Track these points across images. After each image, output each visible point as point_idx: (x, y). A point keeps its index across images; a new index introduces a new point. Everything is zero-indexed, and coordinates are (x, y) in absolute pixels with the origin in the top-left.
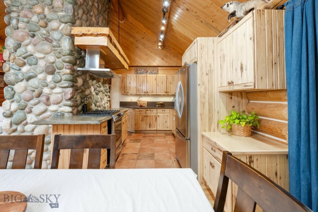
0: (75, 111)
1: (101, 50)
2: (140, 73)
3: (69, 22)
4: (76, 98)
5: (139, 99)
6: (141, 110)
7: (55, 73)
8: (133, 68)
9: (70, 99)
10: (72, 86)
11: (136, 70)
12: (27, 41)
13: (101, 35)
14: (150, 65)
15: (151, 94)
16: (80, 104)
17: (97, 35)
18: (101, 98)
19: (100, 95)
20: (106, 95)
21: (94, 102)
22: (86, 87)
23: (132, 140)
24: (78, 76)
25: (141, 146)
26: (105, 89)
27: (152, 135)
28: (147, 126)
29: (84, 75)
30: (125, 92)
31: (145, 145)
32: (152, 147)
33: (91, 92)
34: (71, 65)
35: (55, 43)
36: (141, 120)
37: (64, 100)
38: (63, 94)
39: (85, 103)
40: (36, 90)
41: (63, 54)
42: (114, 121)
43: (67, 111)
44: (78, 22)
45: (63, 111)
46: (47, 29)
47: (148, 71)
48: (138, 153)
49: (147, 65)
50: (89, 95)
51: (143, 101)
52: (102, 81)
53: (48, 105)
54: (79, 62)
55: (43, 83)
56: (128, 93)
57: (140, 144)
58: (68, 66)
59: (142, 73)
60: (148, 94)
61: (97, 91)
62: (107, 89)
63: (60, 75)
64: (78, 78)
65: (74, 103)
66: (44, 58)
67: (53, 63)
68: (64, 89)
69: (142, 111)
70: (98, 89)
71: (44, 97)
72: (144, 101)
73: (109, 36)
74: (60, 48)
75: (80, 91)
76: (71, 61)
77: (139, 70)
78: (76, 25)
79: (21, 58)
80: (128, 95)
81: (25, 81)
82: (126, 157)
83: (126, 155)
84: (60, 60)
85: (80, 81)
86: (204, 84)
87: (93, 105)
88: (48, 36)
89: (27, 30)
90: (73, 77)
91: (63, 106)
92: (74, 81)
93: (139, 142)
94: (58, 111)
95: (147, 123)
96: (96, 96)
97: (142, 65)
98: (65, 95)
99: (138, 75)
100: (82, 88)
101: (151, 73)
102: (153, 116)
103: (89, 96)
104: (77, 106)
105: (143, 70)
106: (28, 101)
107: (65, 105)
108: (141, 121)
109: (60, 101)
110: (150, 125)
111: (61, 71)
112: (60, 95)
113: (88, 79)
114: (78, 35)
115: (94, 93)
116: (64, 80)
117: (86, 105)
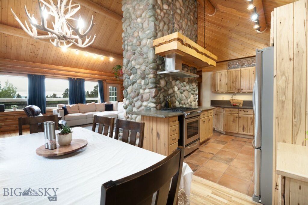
0: (158, 107)
1: (177, 53)
2: (234, 68)
3: (152, 37)
4: (159, 96)
5: (232, 97)
6: (232, 109)
7: (146, 78)
8: (225, 63)
9: (154, 97)
10: (156, 87)
11: (229, 64)
12: (132, 58)
13: (172, 41)
14: (247, 56)
15: (247, 91)
16: (163, 102)
17: (169, 41)
18: (185, 97)
19: (185, 93)
20: (193, 94)
21: (178, 100)
22: (169, 87)
23: (217, 140)
24: (161, 78)
25: (224, 148)
26: (191, 88)
27: (246, 140)
28: (240, 129)
29: (166, 77)
30: (215, 90)
31: (228, 148)
32: (236, 152)
33: (174, 92)
34: (154, 70)
35: (145, 56)
36: (232, 120)
37: (151, 98)
38: (150, 93)
39: (167, 101)
40: (137, 91)
41: (149, 63)
42: (185, 117)
43: (152, 106)
44: (159, 34)
45: (150, 106)
46: (140, 46)
47: (245, 63)
48: (215, 154)
49: (244, 57)
50: (173, 93)
51: (237, 100)
52: (187, 80)
53: (143, 102)
54: (161, 67)
55: (139, 86)
56: (218, 90)
57: (223, 146)
58: (152, 71)
59: (237, 67)
60: (243, 91)
61: (182, 90)
62: (194, 88)
63: (148, 79)
64: (161, 81)
65: (157, 100)
66: (140, 68)
67: (144, 71)
68: (151, 90)
69: (233, 111)
70: (182, 88)
71: (140, 96)
72: (239, 100)
73: (178, 39)
74: (148, 59)
75: (163, 90)
76: (154, 67)
77: (233, 64)
78: (158, 37)
79: (129, 70)
80: (219, 93)
81: (132, 85)
82: (201, 154)
83: (202, 152)
84: (148, 68)
85: (163, 83)
86: (284, 74)
87: (177, 103)
88: (141, 52)
89: (132, 51)
90: (156, 80)
91: (150, 103)
92: (157, 83)
93: (223, 144)
94: (148, 106)
95: (239, 126)
96: (181, 94)
97: (236, 58)
98: (151, 94)
99: (230, 70)
100: (165, 88)
101: (249, 65)
102: (248, 117)
103: (172, 95)
104: (160, 103)
105: (237, 64)
106: (133, 99)
107: (151, 102)
108: (232, 122)
109: (148, 98)
110: (243, 128)
111: (148, 76)
112: (148, 95)
113: (171, 80)
114: (157, 45)
115: (178, 92)
116: (150, 83)
117: (168, 102)
